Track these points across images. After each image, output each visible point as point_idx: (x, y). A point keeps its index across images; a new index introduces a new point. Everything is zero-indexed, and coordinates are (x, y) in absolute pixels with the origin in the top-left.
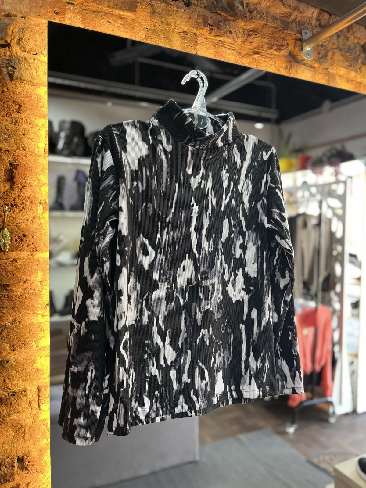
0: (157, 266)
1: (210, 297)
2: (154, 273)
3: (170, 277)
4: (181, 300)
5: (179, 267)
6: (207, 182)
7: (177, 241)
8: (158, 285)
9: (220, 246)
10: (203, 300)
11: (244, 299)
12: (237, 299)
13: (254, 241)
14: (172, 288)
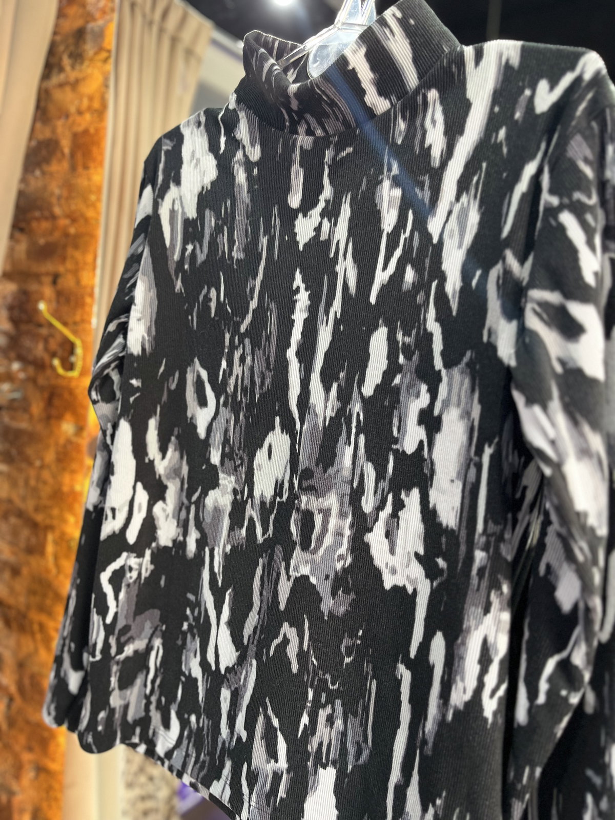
0: (218, 435)
1: (313, 545)
2: (212, 449)
3: (241, 464)
4: (259, 530)
5: (261, 446)
6: (335, 224)
7: (258, 381)
8: (217, 479)
9: (357, 408)
10: (298, 548)
11: (418, 590)
12: (400, 580)
13: (463, 405)
14: (243, 492)
